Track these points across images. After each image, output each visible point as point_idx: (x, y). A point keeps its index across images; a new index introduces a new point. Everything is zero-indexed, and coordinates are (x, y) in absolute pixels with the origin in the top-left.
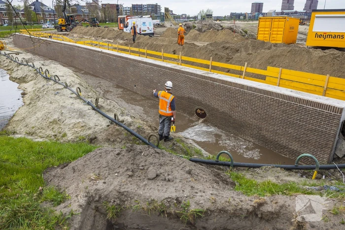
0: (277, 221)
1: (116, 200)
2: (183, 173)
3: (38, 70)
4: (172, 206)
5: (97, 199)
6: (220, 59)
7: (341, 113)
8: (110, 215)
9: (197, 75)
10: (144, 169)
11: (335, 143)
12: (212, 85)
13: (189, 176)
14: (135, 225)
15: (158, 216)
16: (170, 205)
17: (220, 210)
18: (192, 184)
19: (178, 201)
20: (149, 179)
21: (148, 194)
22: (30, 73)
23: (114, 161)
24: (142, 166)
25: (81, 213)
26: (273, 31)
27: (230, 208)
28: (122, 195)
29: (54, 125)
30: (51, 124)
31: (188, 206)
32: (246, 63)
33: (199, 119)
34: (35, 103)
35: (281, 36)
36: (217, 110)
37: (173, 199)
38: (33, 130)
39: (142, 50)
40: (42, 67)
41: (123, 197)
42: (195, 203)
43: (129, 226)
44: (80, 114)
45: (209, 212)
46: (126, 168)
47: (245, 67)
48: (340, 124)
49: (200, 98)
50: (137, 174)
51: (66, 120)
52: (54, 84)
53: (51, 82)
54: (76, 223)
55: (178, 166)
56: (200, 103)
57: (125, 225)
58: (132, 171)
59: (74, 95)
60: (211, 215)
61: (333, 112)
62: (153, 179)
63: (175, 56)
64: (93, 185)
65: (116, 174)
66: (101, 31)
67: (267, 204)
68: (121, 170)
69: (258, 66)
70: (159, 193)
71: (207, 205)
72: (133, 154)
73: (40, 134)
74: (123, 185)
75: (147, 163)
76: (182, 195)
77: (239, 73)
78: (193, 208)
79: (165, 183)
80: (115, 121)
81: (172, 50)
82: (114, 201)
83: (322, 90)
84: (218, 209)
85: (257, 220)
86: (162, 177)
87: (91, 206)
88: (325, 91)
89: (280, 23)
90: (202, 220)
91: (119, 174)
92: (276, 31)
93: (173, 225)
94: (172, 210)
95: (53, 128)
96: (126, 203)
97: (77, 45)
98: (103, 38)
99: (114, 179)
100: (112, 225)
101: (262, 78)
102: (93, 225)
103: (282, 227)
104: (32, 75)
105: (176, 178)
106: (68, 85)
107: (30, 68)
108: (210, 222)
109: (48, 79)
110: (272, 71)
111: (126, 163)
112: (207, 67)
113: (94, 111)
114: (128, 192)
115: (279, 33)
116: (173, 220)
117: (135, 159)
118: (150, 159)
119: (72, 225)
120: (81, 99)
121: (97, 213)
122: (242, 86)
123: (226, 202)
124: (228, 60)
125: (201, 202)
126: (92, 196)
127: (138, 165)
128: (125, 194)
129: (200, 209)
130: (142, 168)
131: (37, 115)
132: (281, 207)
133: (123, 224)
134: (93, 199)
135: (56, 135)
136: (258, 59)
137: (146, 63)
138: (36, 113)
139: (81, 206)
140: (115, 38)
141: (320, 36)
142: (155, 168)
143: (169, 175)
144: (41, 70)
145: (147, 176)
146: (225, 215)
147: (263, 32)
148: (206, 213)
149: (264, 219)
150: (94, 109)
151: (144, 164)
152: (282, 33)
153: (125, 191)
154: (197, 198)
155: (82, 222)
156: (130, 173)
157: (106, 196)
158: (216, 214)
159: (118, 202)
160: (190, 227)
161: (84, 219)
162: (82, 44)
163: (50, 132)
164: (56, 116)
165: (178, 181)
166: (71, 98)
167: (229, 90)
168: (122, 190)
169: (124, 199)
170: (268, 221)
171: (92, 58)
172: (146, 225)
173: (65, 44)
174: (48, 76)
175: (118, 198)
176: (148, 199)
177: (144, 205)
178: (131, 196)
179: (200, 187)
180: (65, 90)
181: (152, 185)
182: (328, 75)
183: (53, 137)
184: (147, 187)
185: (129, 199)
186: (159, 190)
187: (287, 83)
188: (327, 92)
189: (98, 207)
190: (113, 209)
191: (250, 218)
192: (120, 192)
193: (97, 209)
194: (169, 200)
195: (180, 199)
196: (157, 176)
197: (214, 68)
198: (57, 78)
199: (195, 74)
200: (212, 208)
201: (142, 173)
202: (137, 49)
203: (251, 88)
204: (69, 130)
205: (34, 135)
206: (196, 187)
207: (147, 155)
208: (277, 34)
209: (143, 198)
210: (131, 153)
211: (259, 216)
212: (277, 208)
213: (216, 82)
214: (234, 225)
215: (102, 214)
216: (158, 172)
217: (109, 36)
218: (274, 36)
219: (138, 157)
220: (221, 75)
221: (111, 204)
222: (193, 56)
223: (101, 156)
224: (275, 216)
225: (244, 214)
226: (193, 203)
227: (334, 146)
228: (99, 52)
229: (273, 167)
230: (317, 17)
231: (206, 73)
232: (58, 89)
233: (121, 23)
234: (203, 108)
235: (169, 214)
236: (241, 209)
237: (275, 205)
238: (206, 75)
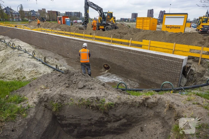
0: (157, 108)
1: (58, 100)
2: (100, 85)
3: (8, 44)
4: (94, 101)
5: (46, 100)
6: (117, 37)
7: (182, 62)
8: (54, 109)
9: (104, 45)
10: (75, 83)
11: (180, 79)
12: (113, 50)
13: (103, 87)
14: (70, 115)
15: (86, 108)
16: (93, 101)
17: (123, 103)
18: (106, 91)
19: (98, 99)
20: (79, 88)
21: (79, 96)
22: (2, 46)
23: (57, 79)
24: (75, 81)
25: (35, 107)
26: (144, 25)
27: (129, 102)
28: (62, 97)
29: (18, 72)
30: (15, 72)
31: (104, 101)
32: (131, 38)
33: (105, 70)
34: (5, 61)
35: (148, 27)
36: (116, 64)
37: (95, 98)
38: (4, 75)
39: (72, 33)
40: (10, 42)
41: (63, 98)
42: (108, 99)
43: (67, 117)
44: (34, 66)
45: (117, 105)
46: (64, 83)
47: (131, 41)
48: (182, 68)
49: (106, 59)
50: (71, 86)
51: (25, 69)
52: (18, 51)
53: (16, 50)
54: (31, 113)
55: (96, 82)
56: (106, 61)
57: (65, 116)
58: (69, 84)
59: (31, 57)
60: (118, 106)
61: (178, 61)
62: (81, 88)
63: (91, 36)
64: (43, 92)
65: (58, 86)
66: (47, 24)
67: (150, 98)
68: (61, 84)
69: (137, 40)
70: (86, 95)
71: (116, 101)
72: (69, 75)
73: (9, 78)
74: (63, 91)
75: (77, 80)
76: (100, 96)
77: (127, 44)
78: (107, 102)
79: (89, 90)
80: (56, 69)
81: (89, 33)
82: (57, 101)
83: (172, 51)
84: (122, 102)
85: (145, 108)
86: (87, 87)
87: (42, 104)
88: (174, 52)
89: (148, 20)
90: (112, 110)
91: (60, 86)
92: (145, 25)
93: (95, 114)
94: (94, 104)
95: (17, 74)
96: (65, 101)
97: (33, 31)
98: (48, 28)
99: (57, 88)
100: (56, 117)
101: (140, 46)
102: (43, 116)
103: (160, 110)
104: (4, 46)
105: (96, 88)
106: (27, 51)
107: (3, 43)
108: (118, 111)
109: (14, 48)
110: (145, 42)
111: (64, 80)
112: (109, 41)
113: (43, 64)
114: (66, 94)
115: (147, 26)
116: (95, 111)
117: (70, 78)
118: (79, 78)
119: (29, 113)
120: (35, 58)
121: (46, 109)
122: (130, 50)
123: (127, 98)
124: (121, 38)
125: (112, 99)
126: (42, 98)
127: (72, 81)
128: (64, 96)
129: (111, 103)
130: (75, 82)
131: (6, 67)
132: (159, 99)
133: (63, 115)
134: (43, 100)
135: (19, 78)
136: (137, 37)
137: (74, 40)
138: (5, 66)
139: (35, 103)
140: (56, 28)
141: (168, 27)
142: (83, 82)
143: (91, 86)
144: (9, 44)
145: (78, 87)
146: (126, 106)
147: (139, 25)
148: (115, 105)
149: (149, 107)
150: (43, 63)
151: (75, 80)
152: (149, 26)
153: (64, 95)
154: (109, 97)
155: (36, 113)
156: (67, 85)
157: (52, 98)
158: (121, 106)
159: (60, 101)
160: (105, 115)
161: (37, 111)
162: (36, 30)
163: (15, 76)
164: (19, 67)
165: (97, 89)
166: (29, 58)
167: (122, 53)
168: (62, 94)
169: (64, 99)
170: (151, 108)
171: (42, 38)
172: (78, 115)
173: (25, 30)
174: (14, 47)
175: (60, 99)
176: (79, 98)
177: (77, 102)
178: (68, 97)
179: (111, 93)
180: (25, 54)
181: (81, 91)
182: (175, 43)
183: (17, 79)
184: (78, 92)
185: (67, 99)
186: (85, 94)
187: (153, 48)
188: (175, 52)
189: (46, 105)
190: (57, 105)
191: (141, 108)
192: (61, 95)
193: (46, 106)
194: (92, 98)
195: (99, 98)
196: (84, 86)
197: (113, 42)
198: (20, 48)
199: (103, 45)
200: (119, 102)
201: (74, 85)
202: (69, 33)
203: (134, 51)
204: (27, 74)
205: (4, 78)
206: (108, 92)
207: (78, 75)
208: (146, 26)
209: (75, 98)
210: (67, 75)
211: (146, 105)
212: (157, 100)
213: (115, 48)
214: (132, 112)
215: (49, 109)
216: (85, 84)
217: (52, 27)
218: (144, 27)
219: (72, 77)
220: (117, 45)
221: (55, 102)
222: (102, 36)
223: (48, 76)
224: (155, 105)
225: (138, 105)
226: (107, 100)
227: (180, 81)
228: (46, 34)
229: (149, 90)
230: (166, 17)
231: (109, 44)
232: (20, 53)
233: (59, 20)
234: (107, 64)
235: (93, 107)
236: (135, 102)
237: (155, 99)
238: (109, 45)
